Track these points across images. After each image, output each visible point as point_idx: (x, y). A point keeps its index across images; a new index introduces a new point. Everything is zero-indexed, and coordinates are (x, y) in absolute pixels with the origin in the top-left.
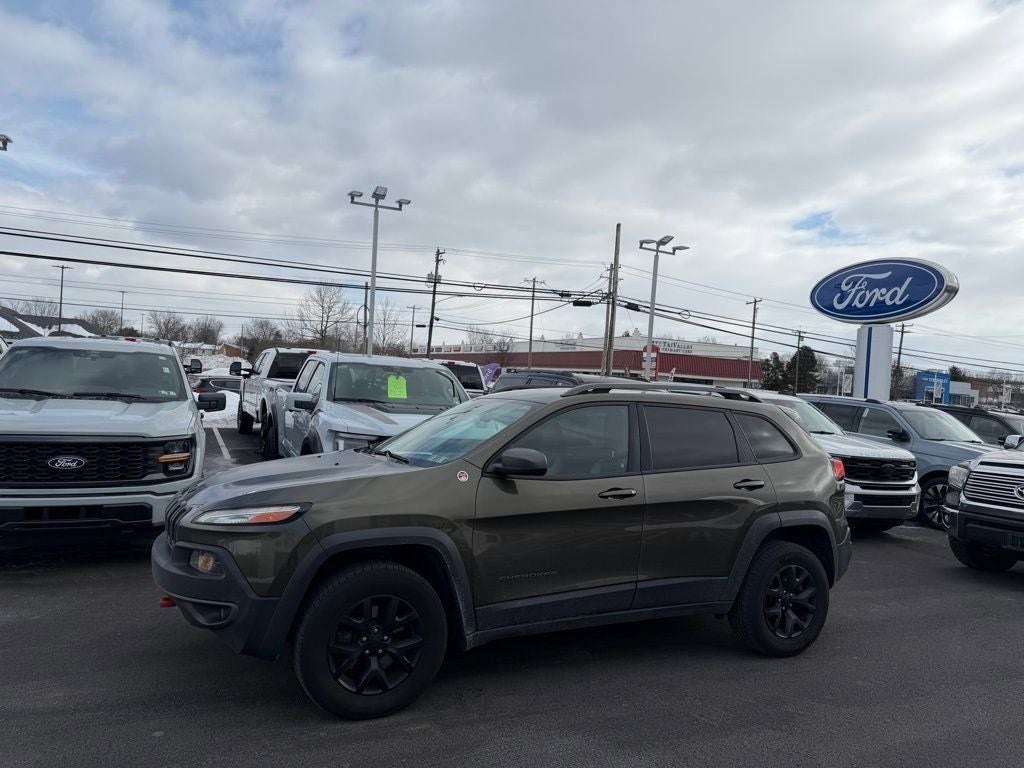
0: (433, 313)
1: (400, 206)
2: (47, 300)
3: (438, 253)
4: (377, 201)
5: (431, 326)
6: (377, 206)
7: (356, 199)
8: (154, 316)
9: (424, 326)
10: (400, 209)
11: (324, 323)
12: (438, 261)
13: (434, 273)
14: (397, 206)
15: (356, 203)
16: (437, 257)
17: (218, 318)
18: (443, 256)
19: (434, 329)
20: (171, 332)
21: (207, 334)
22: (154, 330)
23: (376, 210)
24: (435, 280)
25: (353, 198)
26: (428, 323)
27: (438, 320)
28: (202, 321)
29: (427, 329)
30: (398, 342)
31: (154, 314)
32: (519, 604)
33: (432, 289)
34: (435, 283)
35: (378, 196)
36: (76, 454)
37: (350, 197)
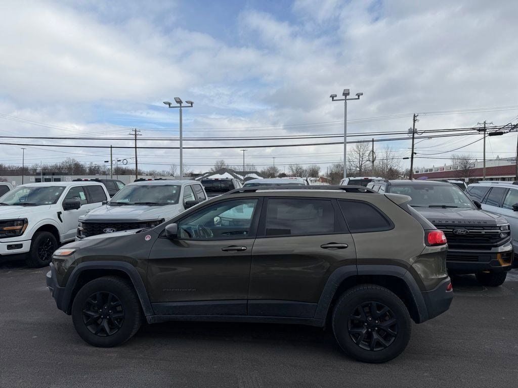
0: (413, 150)
1: (359, 96)
2: (251, 164)
3: (415, 116)
4: (346, 97)
5: (412, 158)
6: (346, 100)
7: (335, 99)
8: (291, 167)
9: (408, 158)
10: (359, 98)
11: (361, 162)
12: (414, 121)
13: (412, 128)
14: (357, 97)
15: (334, 100)
16: (414, 119)
17: (318, 165)
18: (417, 118)
19: (414, 159)
20: (299, 173)
21: (314, 173)
22: (291, 173)
23: (346, 102)
24: (413, 132)
25: (333, 98)
26: (411, 156)
27: (416, 154)
28: (311, 167)
29: (410, 159)
30: (395, 168)
31: (291, 166)
32: (175, 304)
33: (412, 136)
34: (414, 133)
35: (346, 94)
36: (113, 227)
37: (331, 98)
